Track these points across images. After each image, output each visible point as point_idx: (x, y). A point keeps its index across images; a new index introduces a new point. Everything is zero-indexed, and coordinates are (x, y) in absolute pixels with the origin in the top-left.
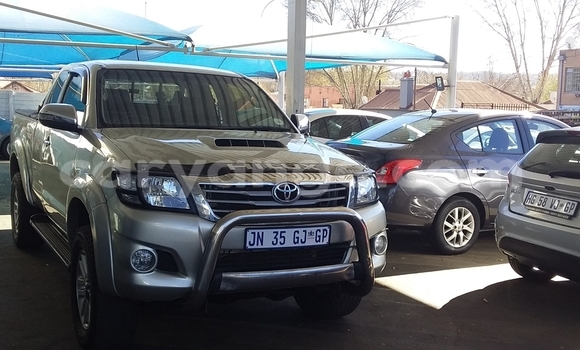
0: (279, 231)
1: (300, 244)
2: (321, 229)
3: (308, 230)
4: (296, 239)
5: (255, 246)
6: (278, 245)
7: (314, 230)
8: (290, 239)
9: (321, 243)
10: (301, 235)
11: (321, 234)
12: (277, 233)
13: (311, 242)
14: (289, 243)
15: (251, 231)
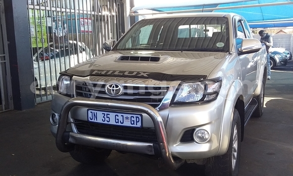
0: (106, 113)
1: (120, 124)
2: (135, 116)
3: (125, 115)
4: (117, 120)
5: (93, 121)
6: (106, 122)
7: (129, 116)
8: (113, 119)
9: (135, 125)
10: (120, 118)
11: (135, 119)
12: (104, 114)
13: (127, 123)
14: (112, 122)
15: (90, 111)
